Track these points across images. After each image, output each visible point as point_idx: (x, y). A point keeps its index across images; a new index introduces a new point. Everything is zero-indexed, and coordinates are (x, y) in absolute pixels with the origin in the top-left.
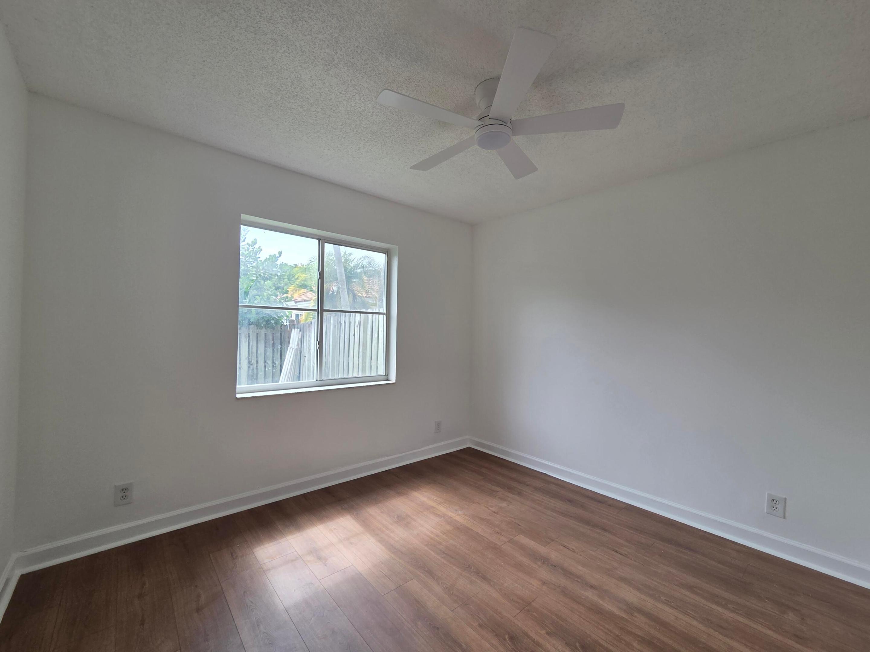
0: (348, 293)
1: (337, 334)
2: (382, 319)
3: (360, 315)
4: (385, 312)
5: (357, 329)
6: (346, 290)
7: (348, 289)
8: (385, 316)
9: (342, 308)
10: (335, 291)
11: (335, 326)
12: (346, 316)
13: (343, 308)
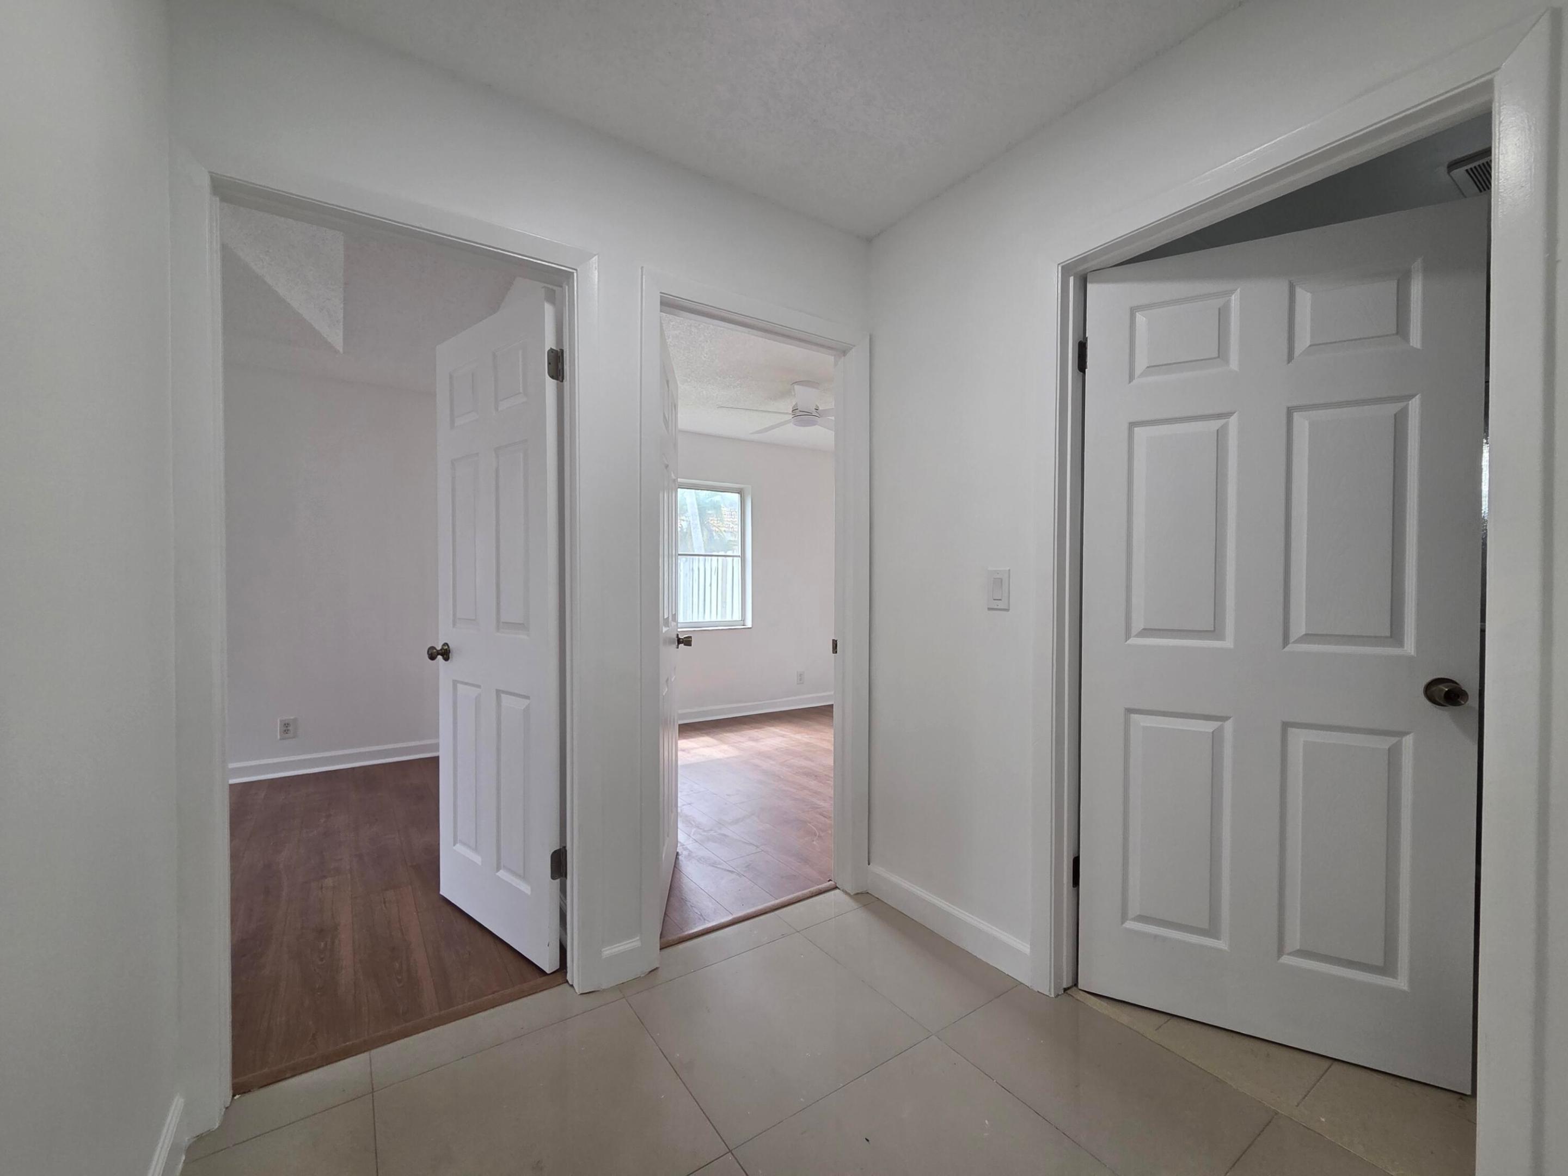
0: (702, 530)
1: (689, 585)
2: (737, 561)
3: (718, 560)
4: (740, 554)
5: (714, 577)
6: (699, 526)
7: (702, 524)
8: (740, 559)
9: (694, 551)
10: (684, 527)
11: (687, 575)
12: (700, 560)
13: (696, 550)
